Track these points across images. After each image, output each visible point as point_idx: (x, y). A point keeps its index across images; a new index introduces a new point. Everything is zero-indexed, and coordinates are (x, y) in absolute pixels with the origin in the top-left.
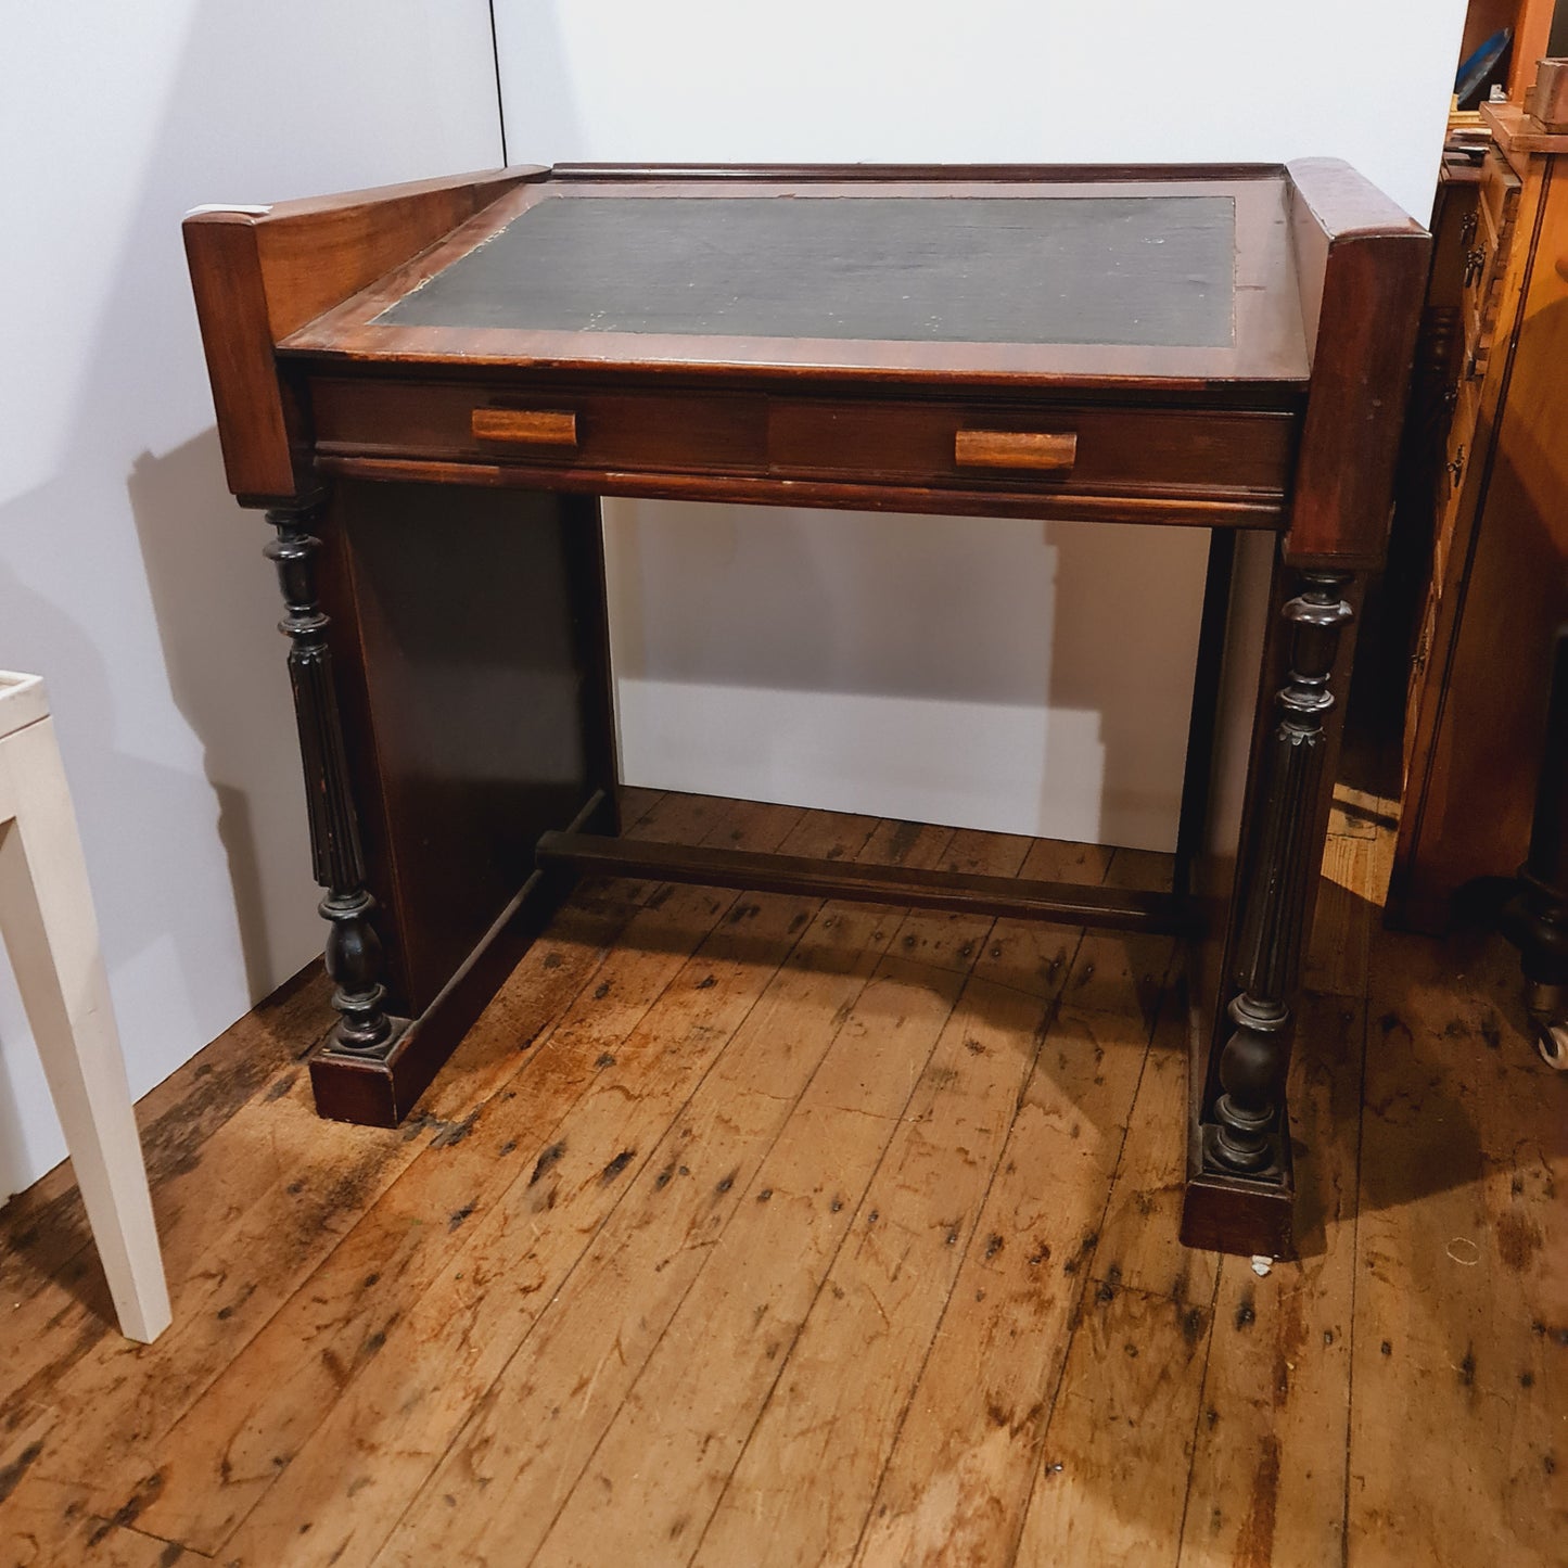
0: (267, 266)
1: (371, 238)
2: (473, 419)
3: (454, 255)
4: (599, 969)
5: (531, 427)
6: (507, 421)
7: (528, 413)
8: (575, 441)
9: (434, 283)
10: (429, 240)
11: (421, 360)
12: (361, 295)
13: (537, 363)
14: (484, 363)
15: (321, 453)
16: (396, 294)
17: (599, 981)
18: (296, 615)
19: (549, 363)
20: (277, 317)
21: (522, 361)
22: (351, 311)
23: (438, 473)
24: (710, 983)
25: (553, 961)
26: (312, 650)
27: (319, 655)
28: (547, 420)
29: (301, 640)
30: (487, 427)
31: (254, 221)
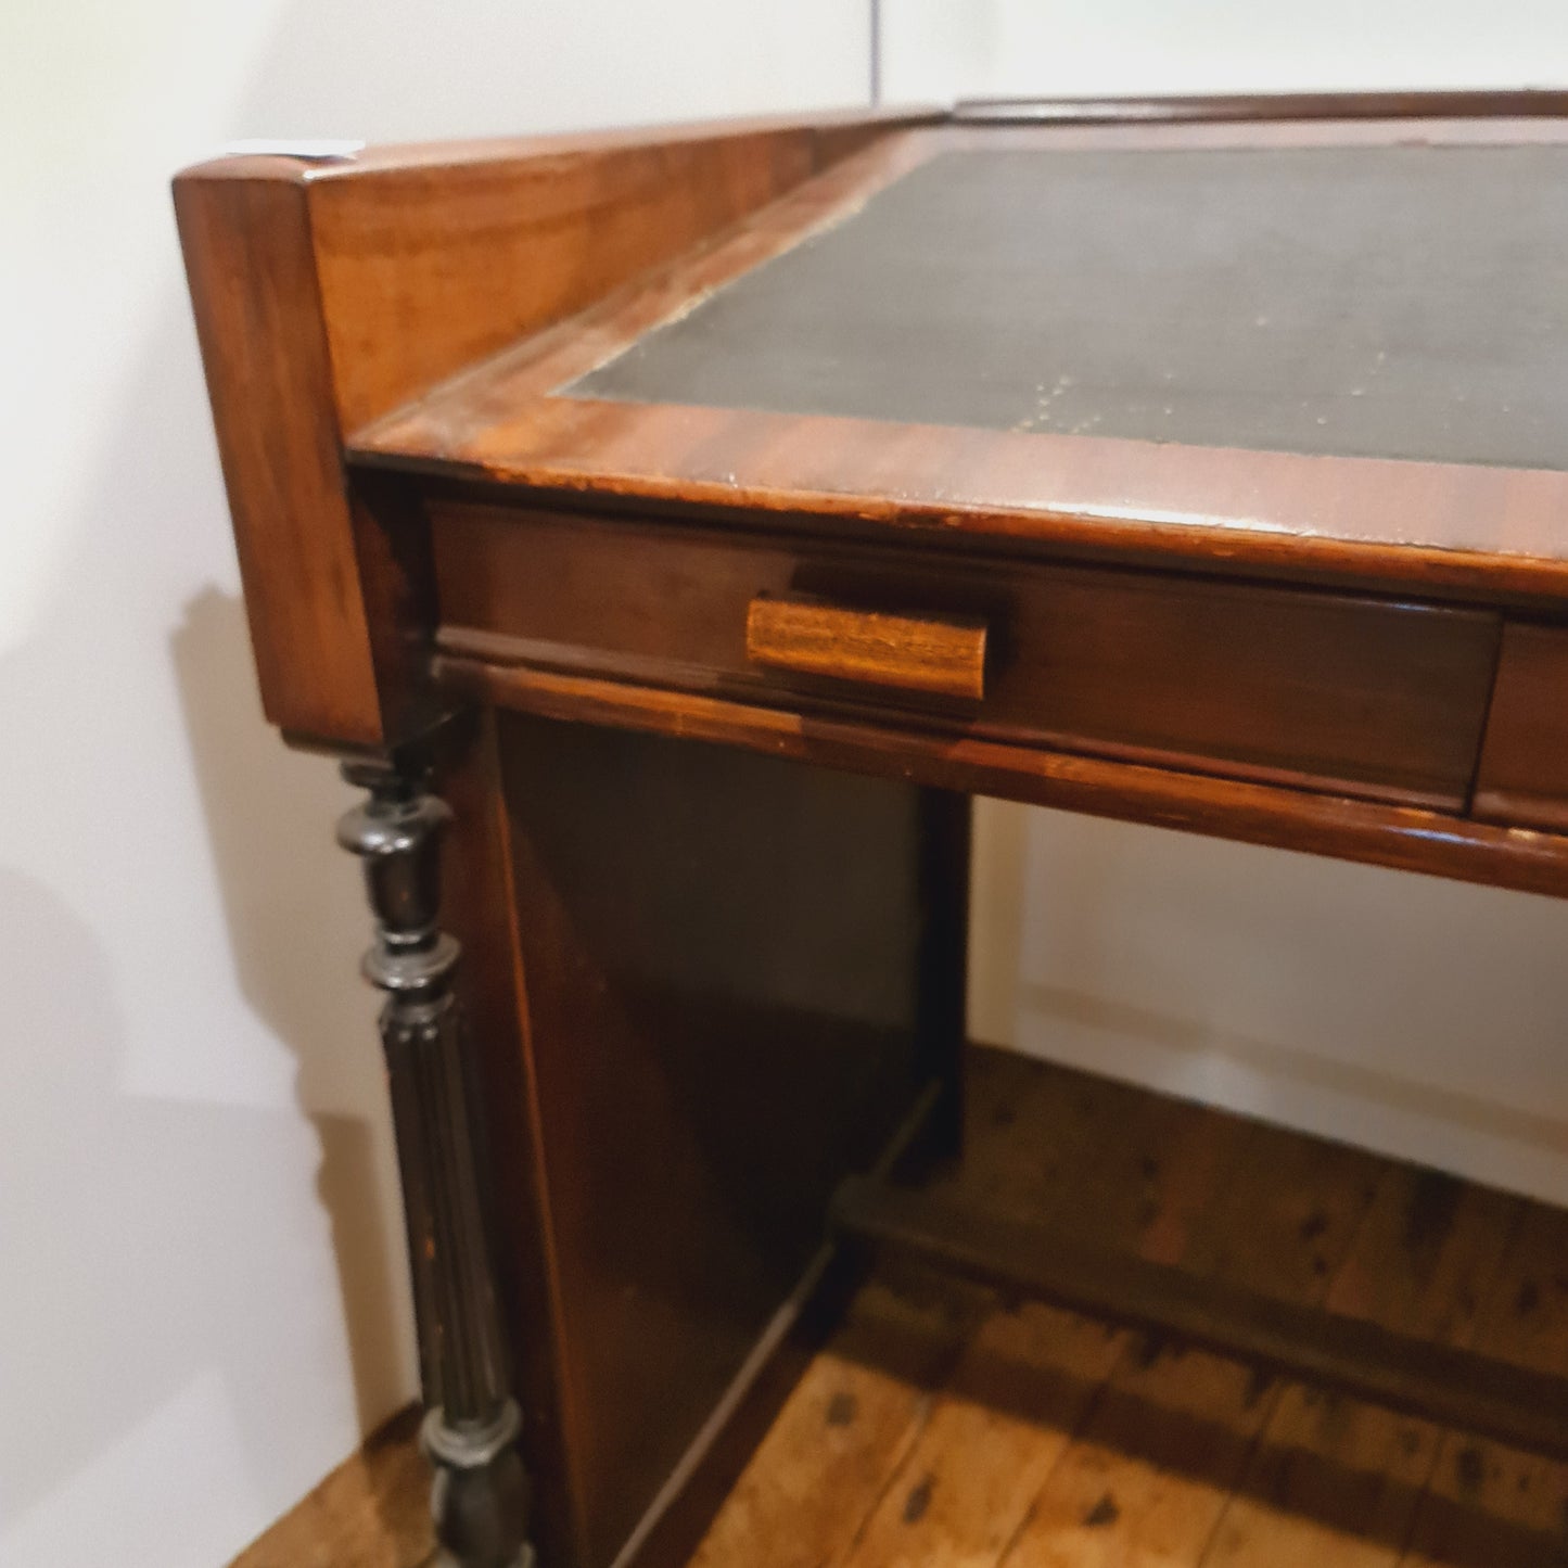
0: (335, 270)
1: (598, 217)
2: (751, 622)
3: (761, 251)
4: (914, 1447)
5: (877, 650)
6: (828, 633)
7: (874, 617)
8: (980, 693)
9: (712, 309)
10: (720, 220)
11: (641, 491)
12: (566, 328)
13: (907, 515)
14: (779, 506)
15: (447, 651)
16: (631, 326)
17: (913, 1477)
18: (396, 950)
19: (933, 518)
20: (353, 379)
21: (872, 506)
22: (525, 364)
23: (669, 716)
24: (1102, 1515)
25: (840, 1411)
26: (421, 1014)
27: (434, 1023)
28: (918, 638)
29: (403, 998)
30: (782, 641)
31: (311, 174)
